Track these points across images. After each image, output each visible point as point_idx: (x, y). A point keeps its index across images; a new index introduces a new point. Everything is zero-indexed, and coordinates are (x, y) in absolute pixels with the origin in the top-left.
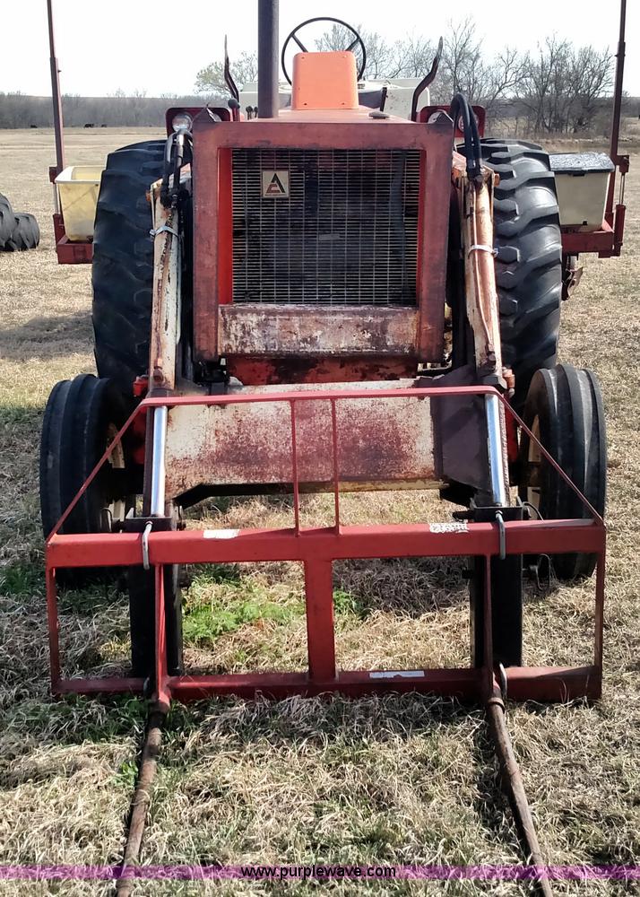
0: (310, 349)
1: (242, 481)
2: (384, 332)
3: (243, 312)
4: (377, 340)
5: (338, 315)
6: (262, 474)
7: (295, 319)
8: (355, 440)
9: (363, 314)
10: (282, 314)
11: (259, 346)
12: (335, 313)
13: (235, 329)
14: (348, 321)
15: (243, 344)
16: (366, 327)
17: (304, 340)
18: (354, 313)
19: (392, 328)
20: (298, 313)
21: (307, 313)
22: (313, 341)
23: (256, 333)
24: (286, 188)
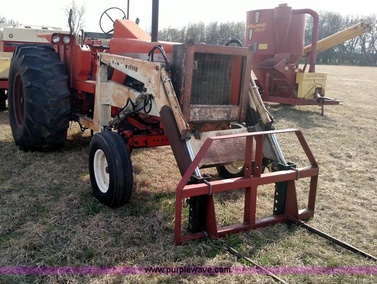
0: (211, 119)
1: (213, 163)
2: (230, 113)
3: (195, 108)
4: (228, 116)
5: (219, 108)
6: (218, 161)
7: (208, 110)
8: (238, 148)
9: (225, 108)
10: (205, 108)
11: (198, 119)
12: (218, 107)
13: (192, 113)
14: (221, 110)
15: (194, 118)
16: (226, 112)
17: (210, 116)
18: (223, 107)
19: (232, 112)
20: (209, 108)
21: (211, 108)
22: (212, 117)
23: (197, 114)
24: (197, 66)
